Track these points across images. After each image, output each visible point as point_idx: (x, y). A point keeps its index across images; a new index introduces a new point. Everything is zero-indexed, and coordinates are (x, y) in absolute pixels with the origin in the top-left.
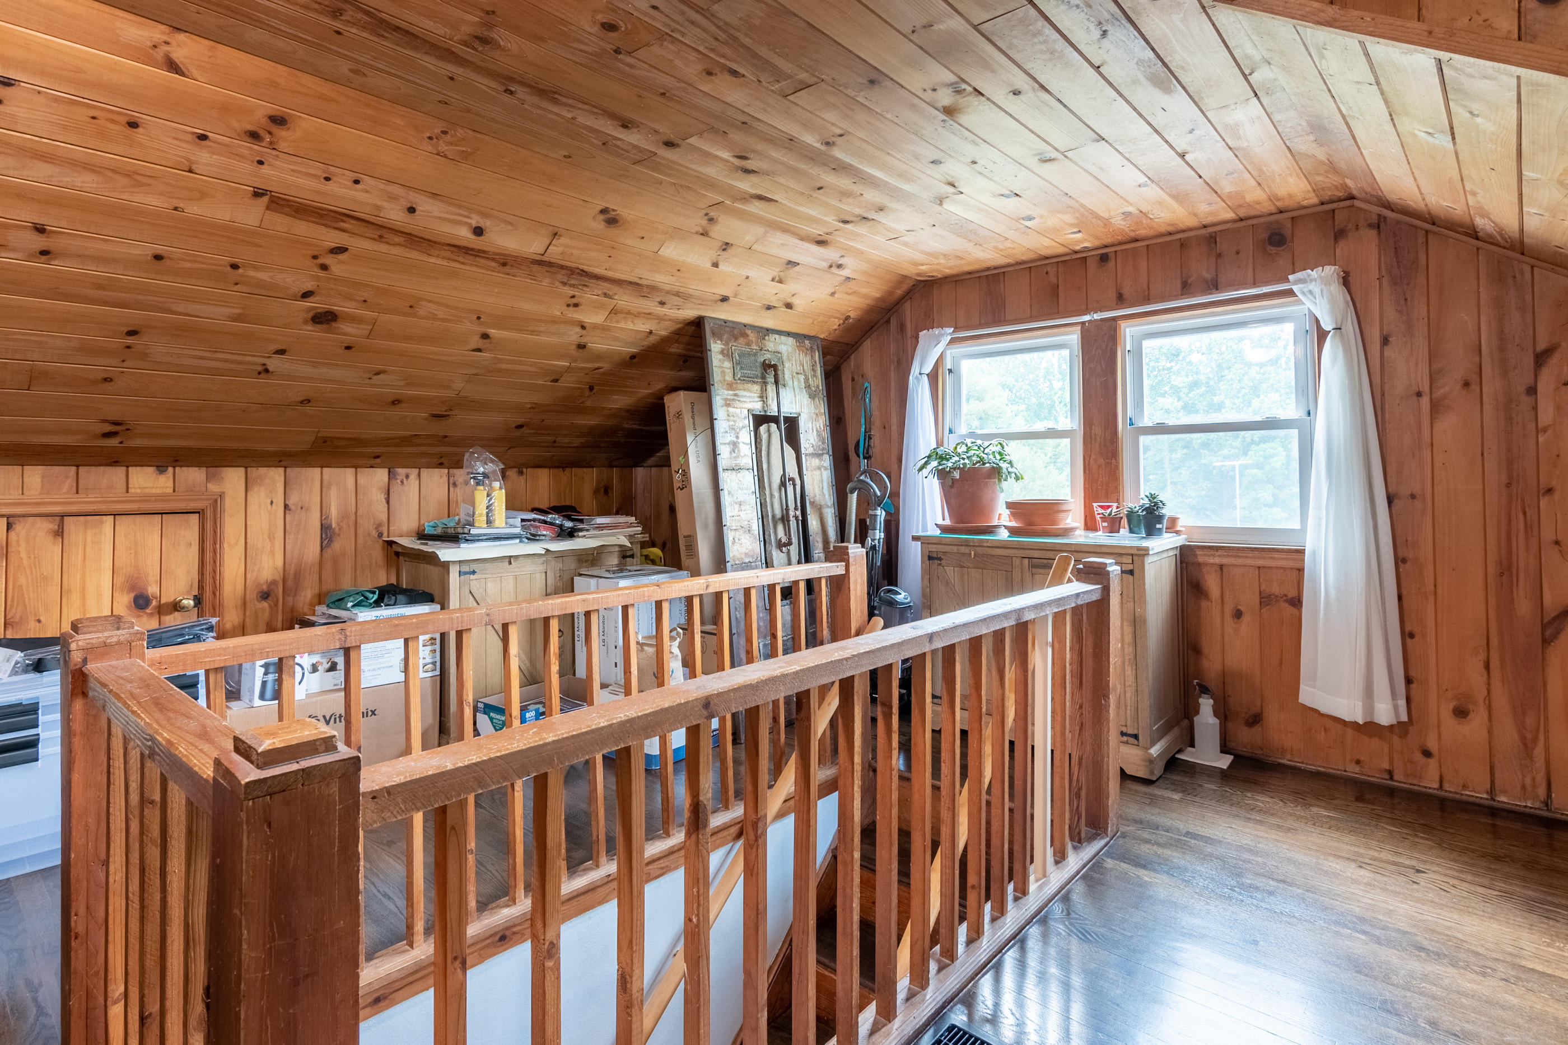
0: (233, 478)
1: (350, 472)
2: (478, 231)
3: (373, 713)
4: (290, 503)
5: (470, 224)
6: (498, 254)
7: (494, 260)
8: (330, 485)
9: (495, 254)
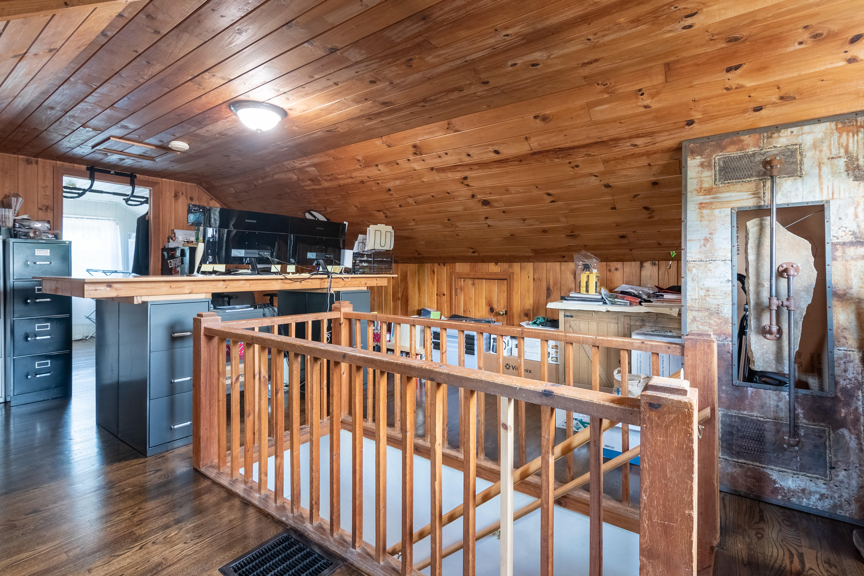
0: (516, 267)
1: (558, 264)
2: (497, 152)
3: (530, 371)
4: (535, 278)
5: (491, 151)
6: (515, 157)
7: (514, 161)
8: (550, 270)
9: (512, 158)
